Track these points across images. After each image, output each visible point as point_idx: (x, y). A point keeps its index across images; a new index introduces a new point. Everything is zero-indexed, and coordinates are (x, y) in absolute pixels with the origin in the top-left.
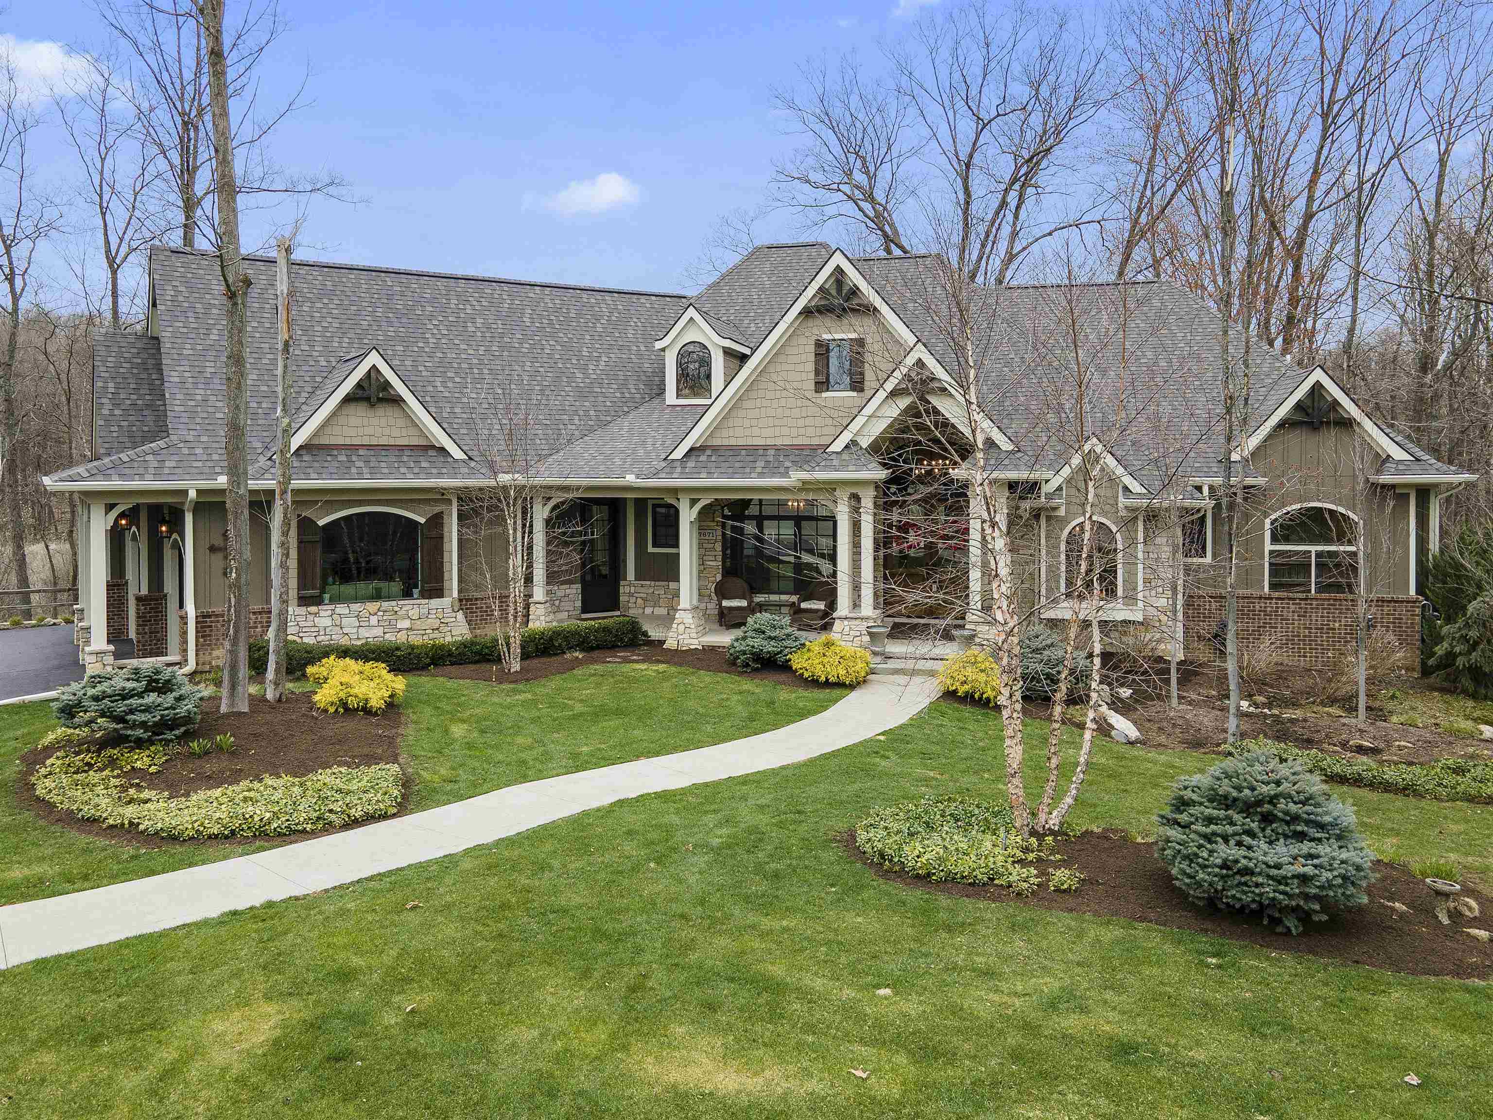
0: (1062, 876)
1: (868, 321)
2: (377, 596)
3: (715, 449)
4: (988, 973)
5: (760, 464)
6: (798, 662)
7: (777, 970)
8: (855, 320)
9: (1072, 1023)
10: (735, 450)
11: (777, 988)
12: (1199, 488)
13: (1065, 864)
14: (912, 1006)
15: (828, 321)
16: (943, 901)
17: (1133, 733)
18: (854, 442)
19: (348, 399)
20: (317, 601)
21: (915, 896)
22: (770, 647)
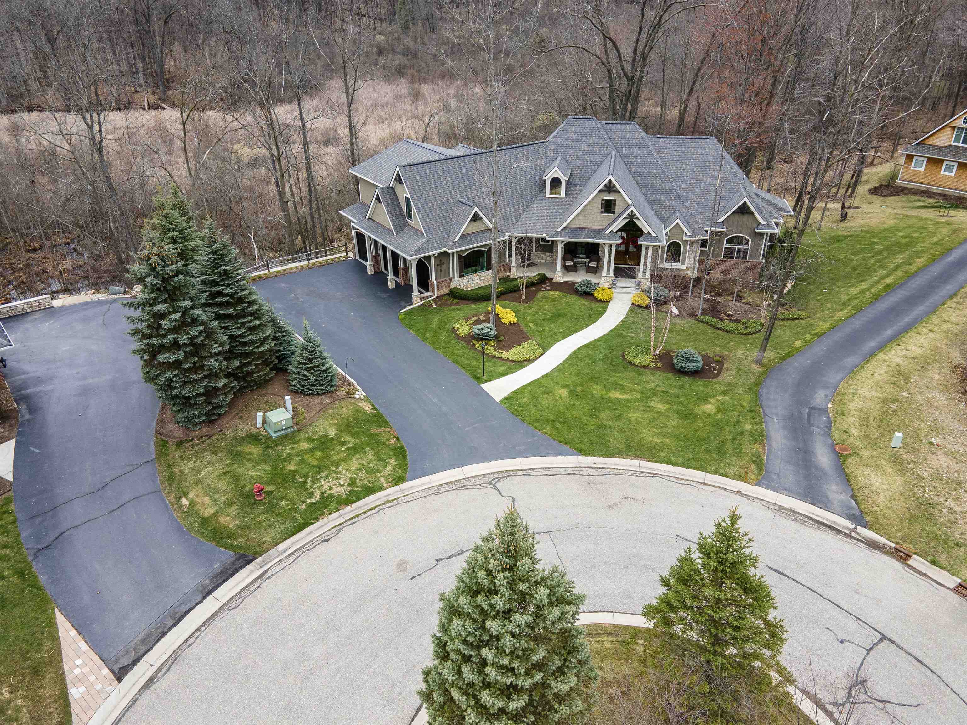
0: (659, 365)
1: (617, 194)
2: (476, 271)
3: (570, 228)
4: (648, 382)
5: (583, 234)
6: (596, 295)
7: (621, 383)
8: (614, 194)
9: (659, 389)
10: (576, 229)
11: (622, 385)
12: (707, 231)
13: (659, 362)
14: (639, 387)
15: (606, 193)
16: (640, 370)
17: (677, 313)
18: (612, 231)
19: (471, 220)
20: (463, 276)
21: (636, 369)
22: (588, 290)
